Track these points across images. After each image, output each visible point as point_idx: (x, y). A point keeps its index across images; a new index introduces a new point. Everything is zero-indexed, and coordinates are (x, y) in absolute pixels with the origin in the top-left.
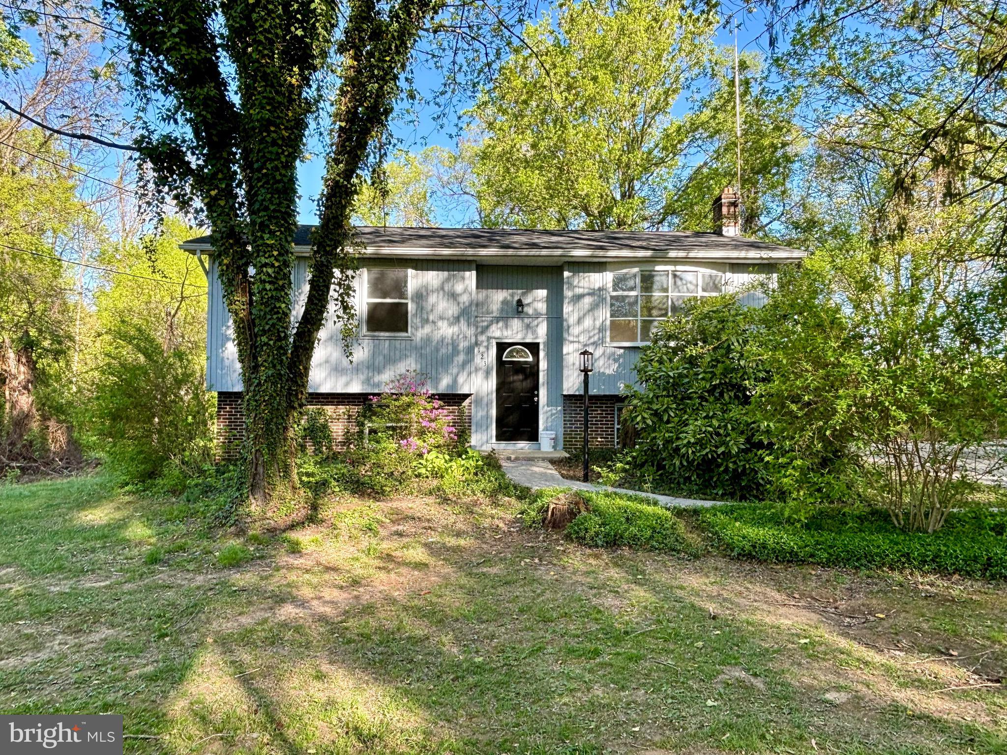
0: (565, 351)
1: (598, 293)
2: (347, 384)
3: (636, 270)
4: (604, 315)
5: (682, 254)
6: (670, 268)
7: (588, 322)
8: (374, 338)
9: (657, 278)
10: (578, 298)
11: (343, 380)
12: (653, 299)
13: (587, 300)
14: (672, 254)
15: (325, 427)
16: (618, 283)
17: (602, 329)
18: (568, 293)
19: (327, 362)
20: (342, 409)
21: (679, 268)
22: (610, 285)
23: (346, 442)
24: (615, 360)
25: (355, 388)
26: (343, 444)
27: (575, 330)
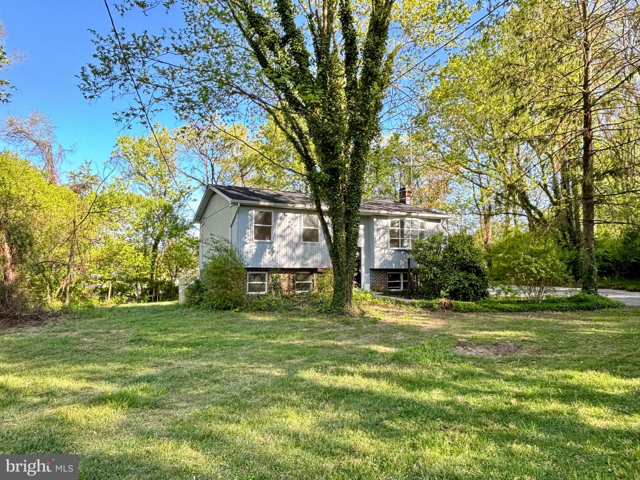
0: (375, 251)
1: (385, 228)
2: (294, 264)
3: (398, 219)
4: (387, 237)
5: (416, 214)
6: (410, 219)
7: (382, 239)
8: (305, 244)
9: (406, 223)
10: (379, 230)
11: (293, 262)
12: (405, 231)
13: (382, 230)
14: (413, 214)
15: (280, 283)
16: (393, 224)
17: (387, 243)
18: (376, 228)
19: (286, 255)
20: (287, 275)
21: (413, 219)
22: (390, 225)
23: (289, 290)
24: (392, 255)
25: (298, 266)
26: (287, 291)
27: (378, 243)
